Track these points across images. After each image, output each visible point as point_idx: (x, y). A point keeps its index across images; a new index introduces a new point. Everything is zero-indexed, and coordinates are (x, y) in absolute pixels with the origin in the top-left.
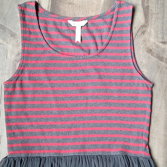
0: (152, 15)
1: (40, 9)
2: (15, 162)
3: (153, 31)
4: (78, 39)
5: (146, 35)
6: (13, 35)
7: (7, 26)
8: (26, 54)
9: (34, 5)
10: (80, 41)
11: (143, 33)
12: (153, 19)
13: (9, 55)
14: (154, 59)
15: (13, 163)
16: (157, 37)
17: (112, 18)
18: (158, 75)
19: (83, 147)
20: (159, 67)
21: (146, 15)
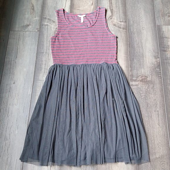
0: (114, 12)
1: (65, 12)
2: (57, 66)
3: (115, 18)
4: (82, 21)
5: (112, 19)
6: (54, 22)
7: (51, 19)
8: (60, 28)
9: (63, 10)
10: (83, 22)
11: (111, 18)
12: (115, 14)
13: (52, 29)
14: (117, 28)
15: (56, 66)
16: (117, 20)
17: (97, 13)
18: (119, 34)
19: (87, 61)
20: (119, 31)
21: (112, 12)
